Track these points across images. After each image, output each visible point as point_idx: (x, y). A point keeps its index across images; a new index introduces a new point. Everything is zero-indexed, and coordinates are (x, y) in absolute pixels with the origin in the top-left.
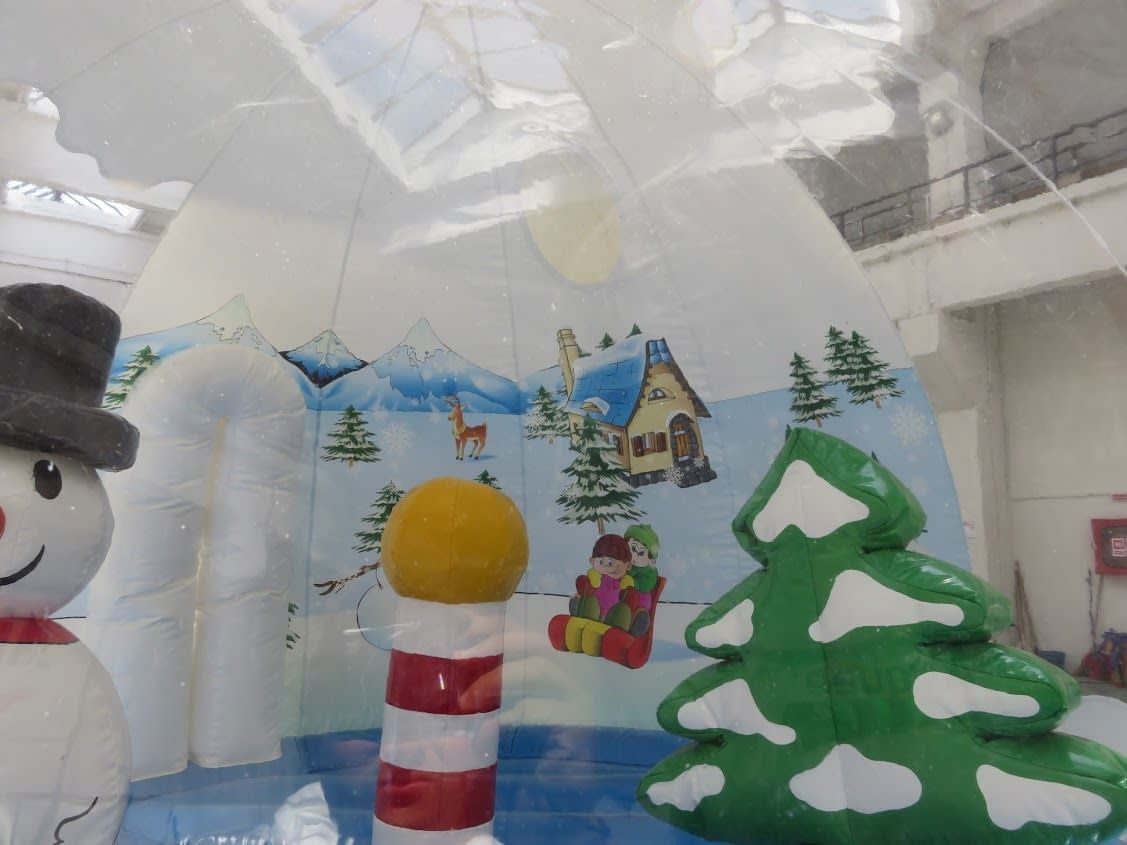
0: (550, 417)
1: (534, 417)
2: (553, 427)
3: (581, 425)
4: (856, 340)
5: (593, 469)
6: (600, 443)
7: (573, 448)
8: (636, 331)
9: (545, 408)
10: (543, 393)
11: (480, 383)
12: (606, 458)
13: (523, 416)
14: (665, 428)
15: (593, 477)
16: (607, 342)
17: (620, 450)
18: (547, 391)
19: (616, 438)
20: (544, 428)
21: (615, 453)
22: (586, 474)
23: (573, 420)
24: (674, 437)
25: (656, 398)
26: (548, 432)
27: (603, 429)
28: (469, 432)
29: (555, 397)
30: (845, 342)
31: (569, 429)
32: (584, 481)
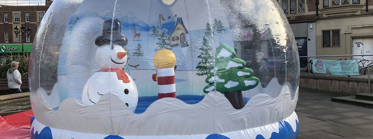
0: (155, 32)
1: (151, 32)
2: (155, 35)
3: (161, 34)
4: (220, 22)
5: (163, 43)
6: (165, 38)
7: (159, 39)
8: (176, 16)
9: (154, 30)
10: (154, 27)
11: (140, 24)
12: (166, 41)
13: (149, 32)
14: (179, 36)
15: (163, 45)
16: (169, 17)
17: (169, 39)
18: (155, 27)
19: (169, 37)
20: (153, 34)
21: (168, 40)
22: (161, 44)
23: (159, 33)
24: (181, 37)
25: (178, 29)
26: (154, 35)
27: (166, 35)
28: (137, 35)
29: (156, 28)
30: (217, 22)
31: (158, 35)
32: (161, 46)
